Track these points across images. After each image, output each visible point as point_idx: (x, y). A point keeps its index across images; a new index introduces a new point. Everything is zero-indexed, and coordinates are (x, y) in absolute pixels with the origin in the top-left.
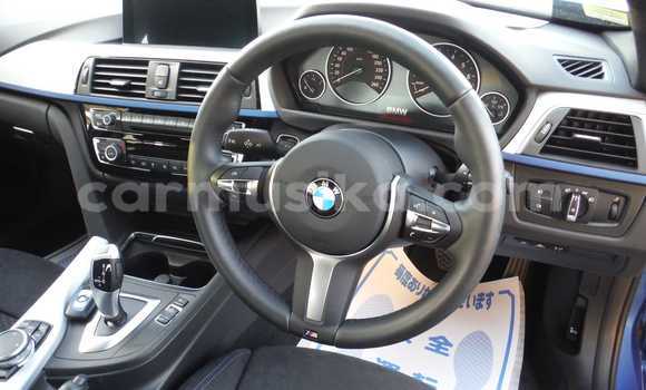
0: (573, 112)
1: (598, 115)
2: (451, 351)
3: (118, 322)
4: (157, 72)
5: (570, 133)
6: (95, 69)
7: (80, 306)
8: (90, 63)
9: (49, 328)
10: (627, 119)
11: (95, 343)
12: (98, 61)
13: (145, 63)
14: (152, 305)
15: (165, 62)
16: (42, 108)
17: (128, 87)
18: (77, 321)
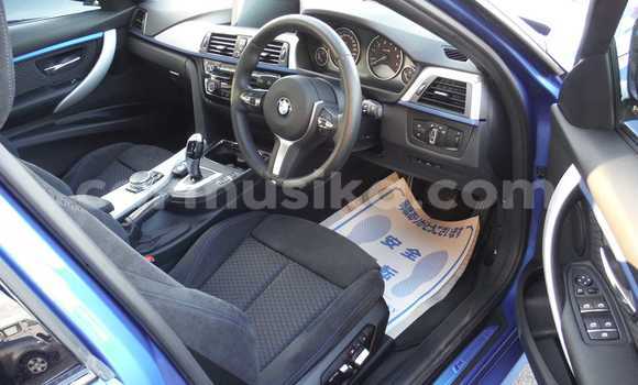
0: (439, 79)
1: (451, 81)
2: (418, 259)
3: (198, 178)
4: (241, 42)
5: (433, 90)
6: (211, 39)
7: (181, 169)
8: (209, 35)
9: (162, 176)
10: (464, 84)
11: (185, 188)
12: (213, 34)
13: (235, 37)
14: (218, 175)
15: (245, 37)
16: (183, 59)
17: (225, 50)
18: (178, 176)
